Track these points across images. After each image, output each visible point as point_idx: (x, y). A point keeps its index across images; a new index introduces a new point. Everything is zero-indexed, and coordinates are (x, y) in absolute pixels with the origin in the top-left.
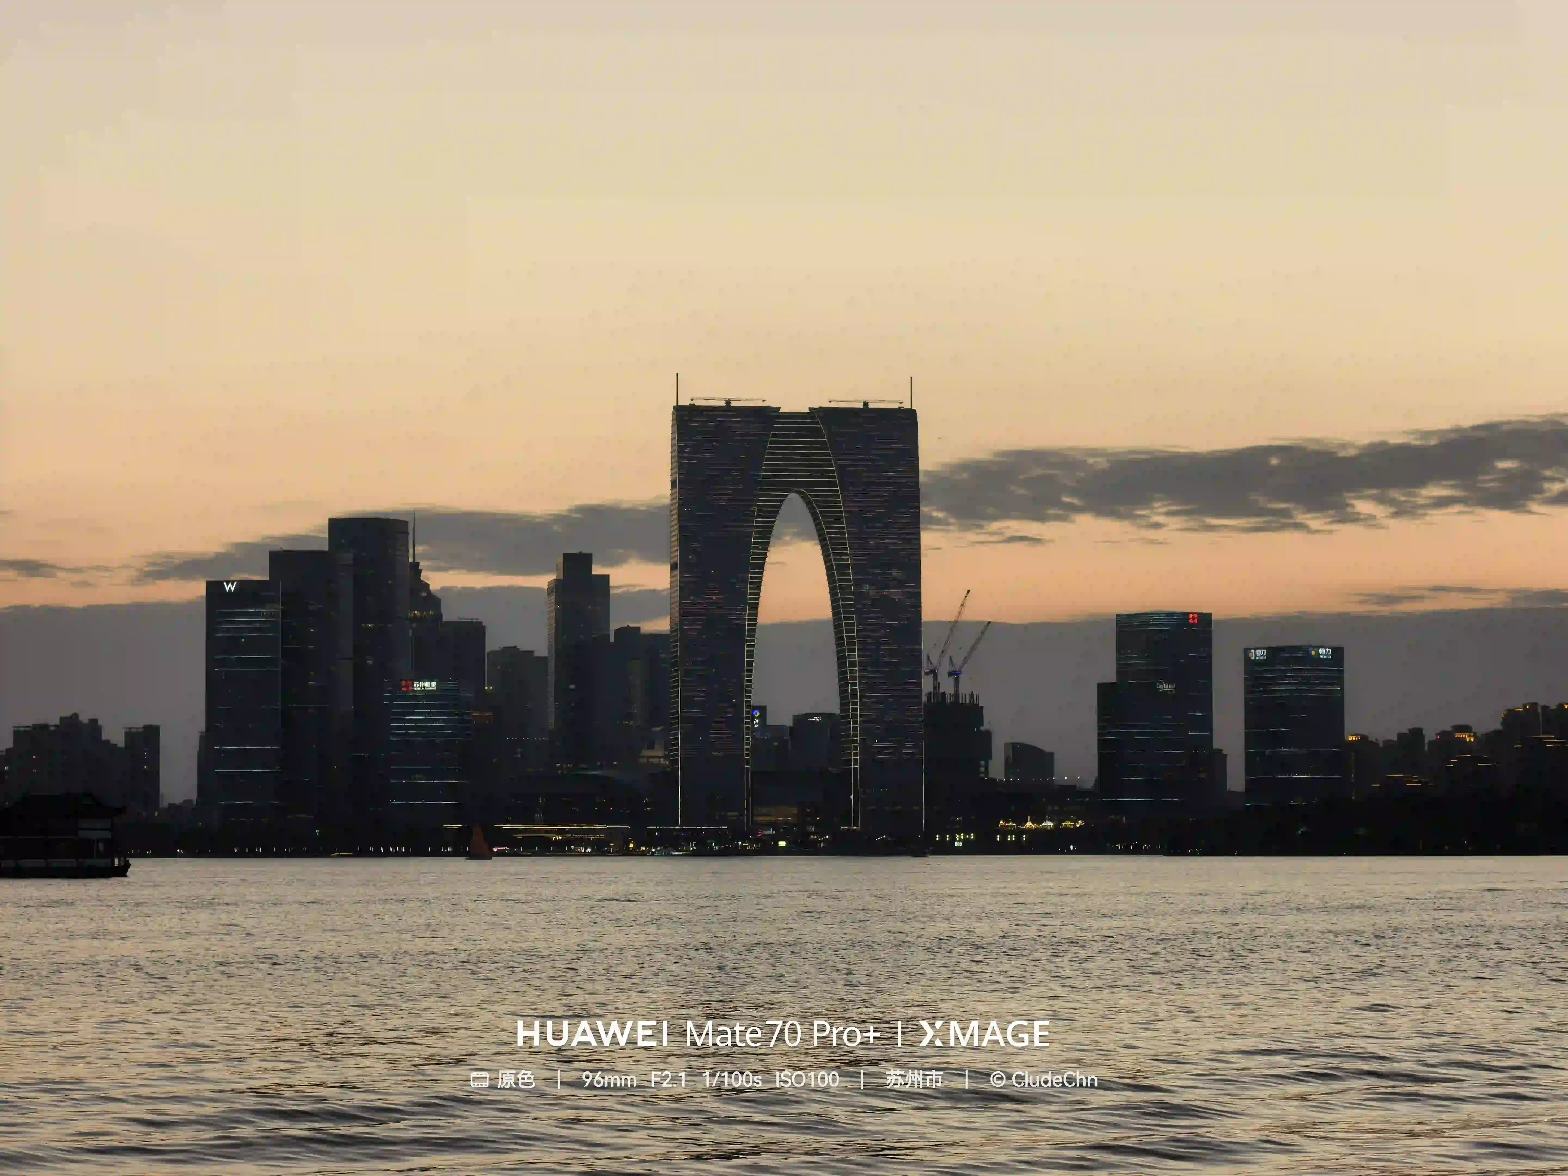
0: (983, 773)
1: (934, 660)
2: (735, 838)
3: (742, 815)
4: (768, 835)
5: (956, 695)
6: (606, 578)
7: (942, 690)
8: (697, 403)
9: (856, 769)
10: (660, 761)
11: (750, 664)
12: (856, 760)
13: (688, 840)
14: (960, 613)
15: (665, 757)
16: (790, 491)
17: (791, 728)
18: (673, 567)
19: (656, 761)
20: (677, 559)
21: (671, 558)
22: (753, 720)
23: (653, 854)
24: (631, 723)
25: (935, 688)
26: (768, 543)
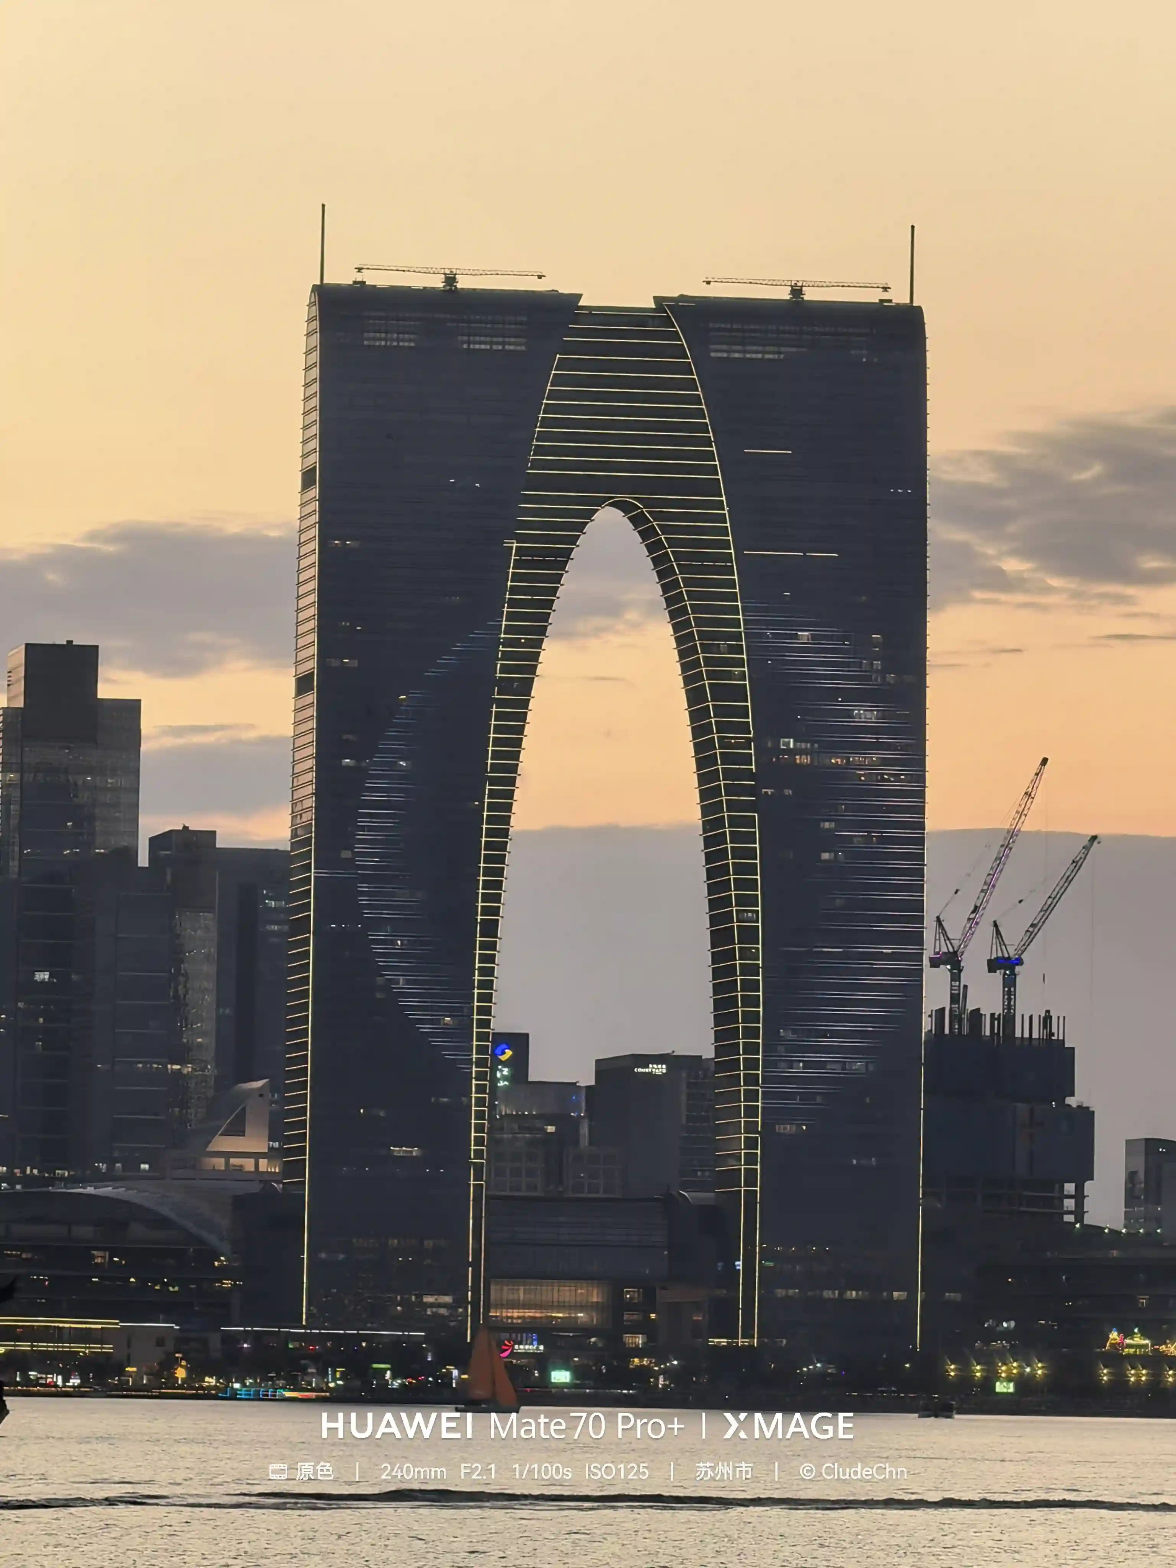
0: (1070, 1213)
1: (955, 931)
2: (444, 1359)
3: (462, 1302)
4: (526, 1355)
5: (1008, 1019)
6: (132, 708)
7: (970, 1007)
8: (373, 279)
9: (750, 1195)
10: (257, 1165)
11: (491, 928)
12: (751, 1174)
13: (324, 1364)
14: (1021, 814)
15: (271, 1154)
16: (600, 502)
17: (588, 1088)
18: (303, 684)
19: (249, 1165)
20: (312, 665)
21: (297, 663)
22: (494, 1070)
23: (234, 1396)
24: (188, 1069)
25: (954, 999)
26: (542, 631)
